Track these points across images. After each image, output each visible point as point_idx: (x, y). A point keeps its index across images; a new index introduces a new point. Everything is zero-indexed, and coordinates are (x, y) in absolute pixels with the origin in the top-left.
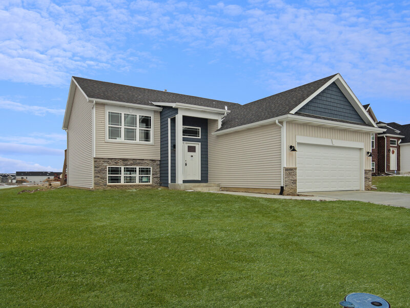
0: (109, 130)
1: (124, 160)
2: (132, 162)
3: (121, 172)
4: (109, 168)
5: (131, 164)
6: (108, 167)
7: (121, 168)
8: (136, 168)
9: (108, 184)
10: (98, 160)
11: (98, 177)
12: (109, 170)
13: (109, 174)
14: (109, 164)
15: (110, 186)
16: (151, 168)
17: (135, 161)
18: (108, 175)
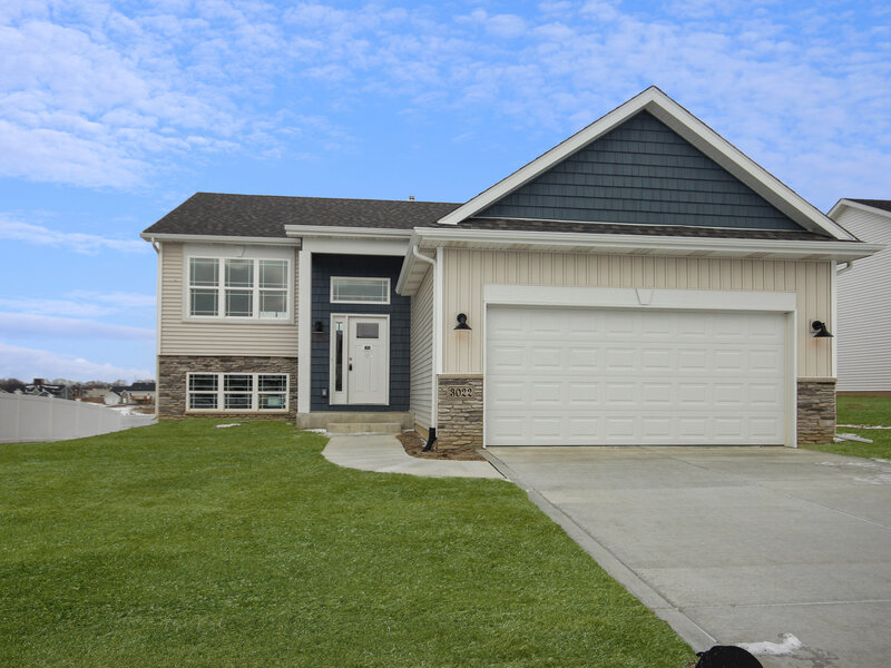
0: (192, 296)
1: (224, 359)
2: (241, 363)
3: (216, 384)
4: (191, 376)
5: (240, 369)
6: (188, 374)
7: (217, 376)
8: (251, 377)
9: (188, 409)
10: (168, 360)
11: (167, 395)
12: (191, 381)
13: (191, 389)
14: (192, 368)
15: (192, 415)
16: (288, 375)
17: (250, 362)
18: (188, 392)
